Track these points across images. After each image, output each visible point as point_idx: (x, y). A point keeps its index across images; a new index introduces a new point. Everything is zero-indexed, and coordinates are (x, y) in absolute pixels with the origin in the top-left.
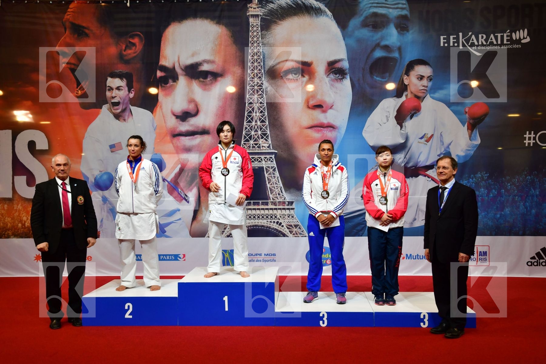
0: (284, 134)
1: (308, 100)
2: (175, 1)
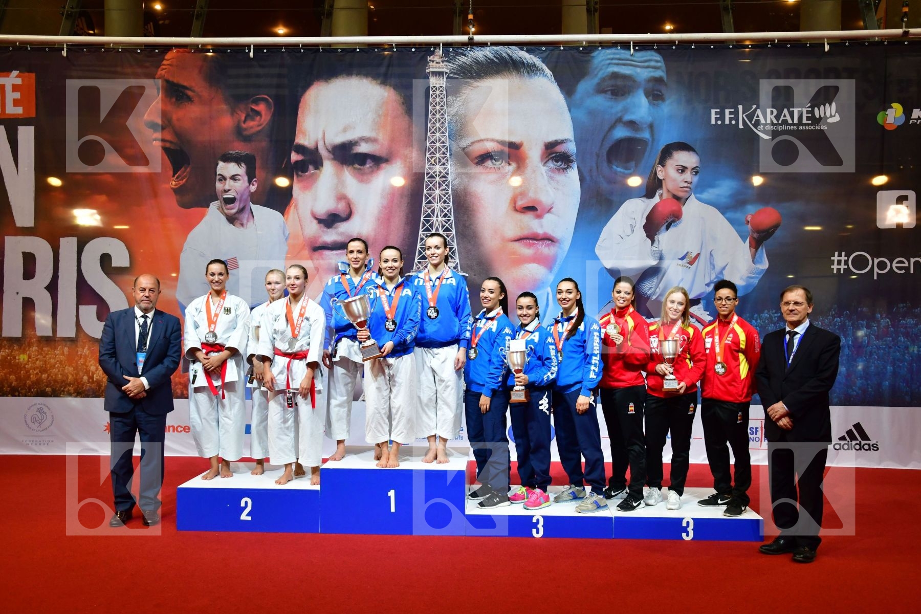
1: (514, 199)
2: (321, 51)
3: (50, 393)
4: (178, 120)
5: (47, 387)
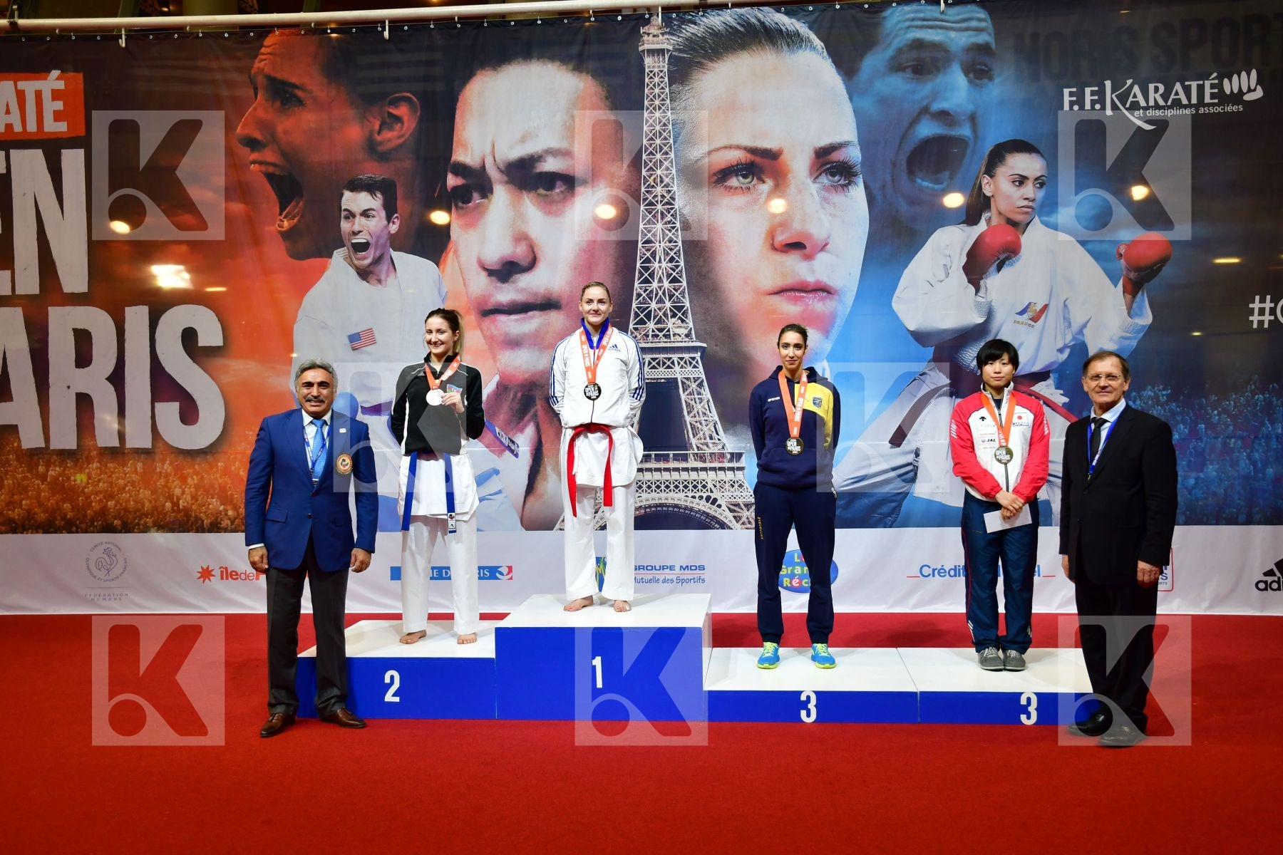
0: (722, 306)
1: (772, 233)
2: (486, 25)
3: (120, 528)
4: (286, 132)
5: (115, 519)
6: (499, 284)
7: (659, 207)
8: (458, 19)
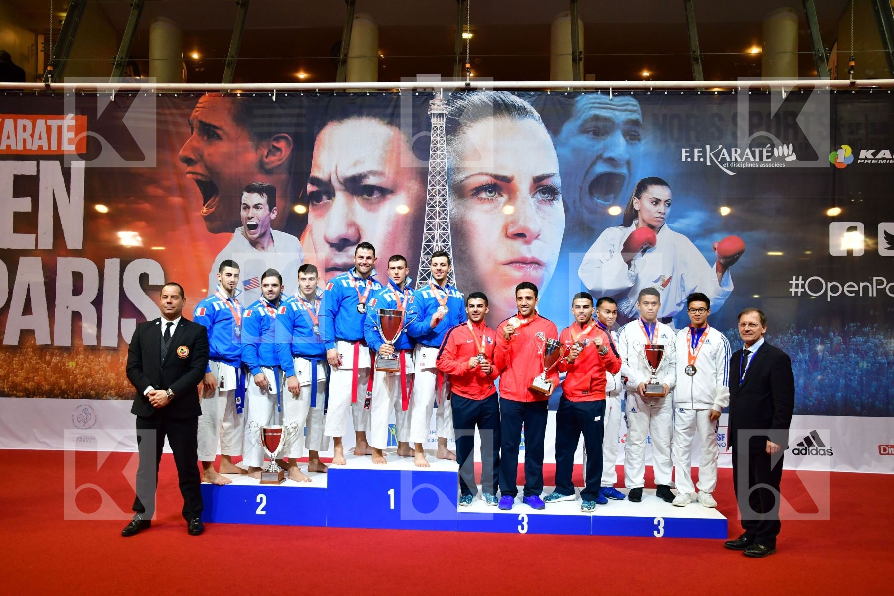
0: (474, 270)
1: (506, 227)
2: (335, 95)
3: (94, 396)
4: (209, 155)
5: (92, 390)
6: (337, 252)
7: (437, 209)
8: (318, 90)
